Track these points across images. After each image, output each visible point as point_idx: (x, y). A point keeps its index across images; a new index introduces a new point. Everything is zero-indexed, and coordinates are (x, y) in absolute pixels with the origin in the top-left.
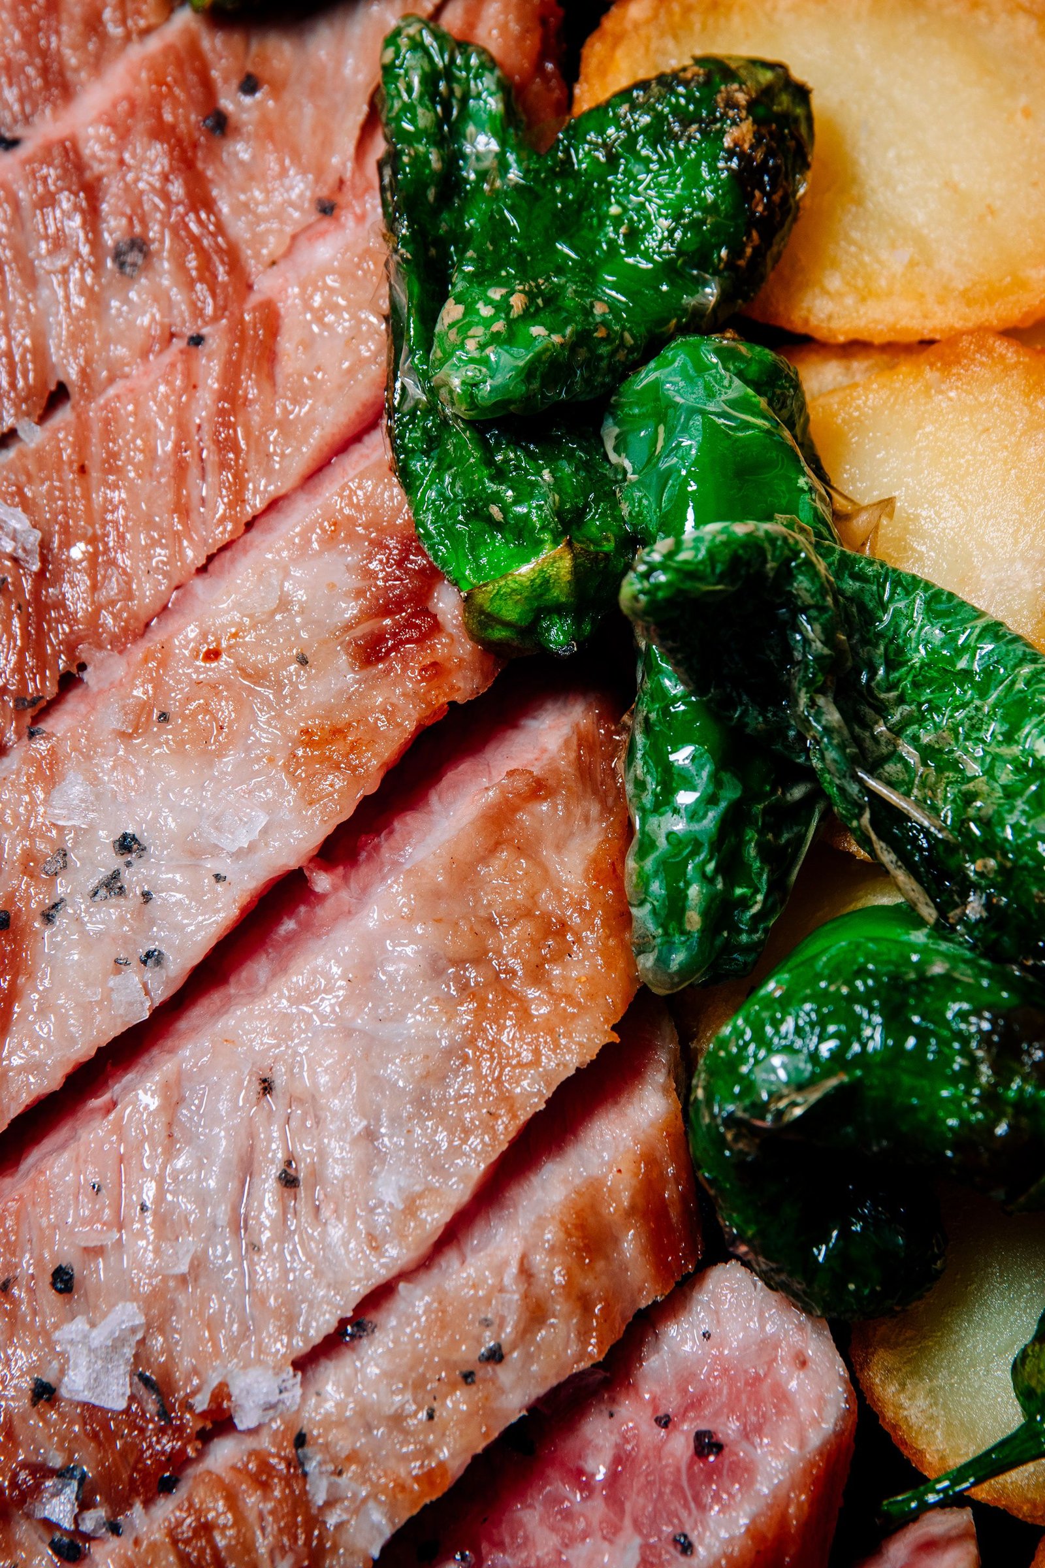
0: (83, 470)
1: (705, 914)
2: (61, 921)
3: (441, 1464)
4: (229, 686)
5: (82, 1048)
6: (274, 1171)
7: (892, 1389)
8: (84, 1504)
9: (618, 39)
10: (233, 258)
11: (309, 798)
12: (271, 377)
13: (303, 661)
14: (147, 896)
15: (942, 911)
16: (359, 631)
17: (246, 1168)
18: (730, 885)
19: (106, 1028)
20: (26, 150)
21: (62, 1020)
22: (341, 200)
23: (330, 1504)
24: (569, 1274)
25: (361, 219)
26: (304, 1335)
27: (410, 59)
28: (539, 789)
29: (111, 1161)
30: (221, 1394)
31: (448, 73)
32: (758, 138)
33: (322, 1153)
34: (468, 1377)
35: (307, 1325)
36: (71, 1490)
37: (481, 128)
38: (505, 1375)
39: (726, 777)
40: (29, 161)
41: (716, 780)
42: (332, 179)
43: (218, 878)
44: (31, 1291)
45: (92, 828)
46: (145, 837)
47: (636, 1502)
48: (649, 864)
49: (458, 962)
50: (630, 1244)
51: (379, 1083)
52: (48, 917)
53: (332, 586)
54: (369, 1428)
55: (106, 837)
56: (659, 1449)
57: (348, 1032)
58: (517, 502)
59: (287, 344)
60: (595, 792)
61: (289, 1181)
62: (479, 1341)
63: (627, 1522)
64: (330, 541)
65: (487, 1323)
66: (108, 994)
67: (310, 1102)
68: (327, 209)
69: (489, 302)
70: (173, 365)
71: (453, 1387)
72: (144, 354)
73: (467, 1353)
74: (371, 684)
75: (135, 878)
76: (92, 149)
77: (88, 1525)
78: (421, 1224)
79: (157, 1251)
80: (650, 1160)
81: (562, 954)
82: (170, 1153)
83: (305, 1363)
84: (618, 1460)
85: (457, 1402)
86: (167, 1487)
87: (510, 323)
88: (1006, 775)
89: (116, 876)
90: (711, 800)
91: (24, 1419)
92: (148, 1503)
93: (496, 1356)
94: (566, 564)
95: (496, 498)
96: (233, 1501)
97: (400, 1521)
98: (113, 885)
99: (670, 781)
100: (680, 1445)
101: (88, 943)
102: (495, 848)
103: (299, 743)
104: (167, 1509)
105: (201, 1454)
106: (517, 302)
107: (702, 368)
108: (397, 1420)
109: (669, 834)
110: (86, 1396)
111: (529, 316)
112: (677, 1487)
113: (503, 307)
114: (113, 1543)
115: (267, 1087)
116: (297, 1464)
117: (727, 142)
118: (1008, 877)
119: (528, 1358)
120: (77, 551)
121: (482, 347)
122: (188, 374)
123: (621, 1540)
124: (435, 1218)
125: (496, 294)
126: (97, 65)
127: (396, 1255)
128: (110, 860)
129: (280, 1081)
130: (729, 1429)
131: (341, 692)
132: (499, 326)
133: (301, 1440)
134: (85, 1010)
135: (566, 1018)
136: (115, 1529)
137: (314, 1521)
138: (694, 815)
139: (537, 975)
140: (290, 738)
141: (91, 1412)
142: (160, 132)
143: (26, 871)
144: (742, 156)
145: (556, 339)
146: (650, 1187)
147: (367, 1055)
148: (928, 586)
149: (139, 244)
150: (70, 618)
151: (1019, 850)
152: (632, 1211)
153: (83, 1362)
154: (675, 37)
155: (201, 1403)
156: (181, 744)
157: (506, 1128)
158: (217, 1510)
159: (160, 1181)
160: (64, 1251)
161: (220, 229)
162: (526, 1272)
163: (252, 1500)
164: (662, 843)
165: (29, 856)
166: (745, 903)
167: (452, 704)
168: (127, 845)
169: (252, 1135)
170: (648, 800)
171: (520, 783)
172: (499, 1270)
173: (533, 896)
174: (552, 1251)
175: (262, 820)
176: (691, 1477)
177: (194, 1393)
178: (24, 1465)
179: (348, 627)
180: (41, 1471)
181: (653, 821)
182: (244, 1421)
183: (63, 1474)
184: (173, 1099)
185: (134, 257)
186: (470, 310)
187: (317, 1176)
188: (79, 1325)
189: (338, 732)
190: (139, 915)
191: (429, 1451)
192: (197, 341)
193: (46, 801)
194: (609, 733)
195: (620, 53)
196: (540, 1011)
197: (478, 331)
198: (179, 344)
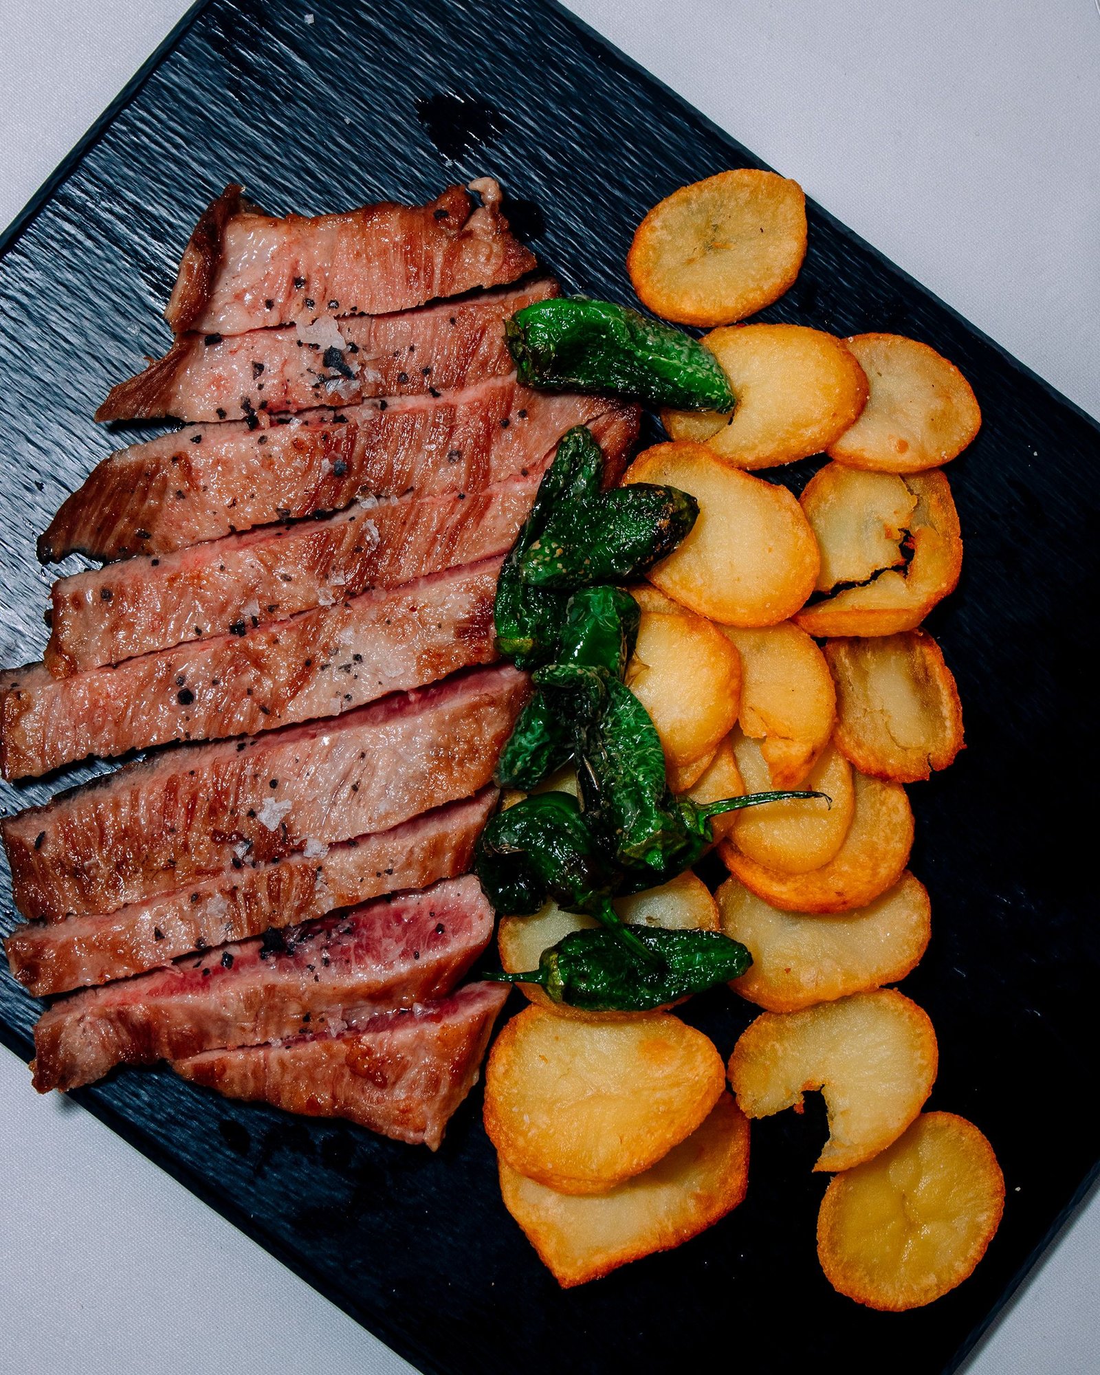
0: (404, 523)
1: (519, 771)
2: (327, 671)
3: (358, 896)
4: (414, 622)
5: (315, 714)
6: (352, 784)
7: (507, 938)
8: (248, 853)
9: (652, 456)
10: (487, 474)
11: (419, 672)
12: (478, 524)
13: (440, 626)
14: (356, 677)
15: (587, 810)
16: (462, 625)
17: (346, 777)
18: (532, 765)
19: (323, 713)
20: (440, 401)
21: (312, 703)
22: (531, 472)
23: (320, 891)
24: (425, 857)
25: (534, 482)
26: (337, 838)
27: (572, 445)
28: (492, 703)
29: (306, 755)
30: (303, 842)
31: (581, 455)
32: (669, 528)
33: (369, 785)
34: (379, 875)
35: (339, 835)
36: (246, 847)
37: (584, 477)
38: (390, 878)
39: (546, 734)
40: (437, 407)
41: (542, 735)
42: (532, 462)
43: (380, 683)
44: (263, 781)
45: (349, 646)
46: (364, 658)
47: (411, 935)
48: (510, 748)
49: (439, 746)
50: (448, 857)
51: (397, 773)
52: (323, 668)
53: (461, 606)
54: (342, 874)
55: (352, 652)
56: (427, 921)
57: (395, 752)
58: (526, 616)
59: (490, 514)
60: (511, 711)
61: (355, 788)
62: (387, 865)
63: (405, 939)
64: (468, 590)
65: (392, 861)
66: (329, 702)
67: (374, 769)
68: (525, 473)
69: (550, 548)
70: (449, 502)
71: (373, 875)
72: (444, 491)
73: (382, 867)
74: (457, 645)
75: (355, 669)
76: (459, 413)
77: (246, 860)
78: (387, 823)
79: (306, 790)
80: (467, 835)
81: (471, 760)
82: (324, 761)
83: (334, 846)
84: (412, 919)
85: (372, 880)
86: (275, 861)
87: (552, 559)
88: (627, 779)
89: (349, 666)
90: (537, 740)
91: (243, 818)
92: (266, 863)
93: (390, 872)
94: (530, 645)
95: (521, 612)
96: (291, 874)
97: (337, 906)
98: (347, 668)
99: (528, 728)
100: (432, 924)
101: (331, 683)
102: (468, 716)
103: (425, 652)
104: (271, 868)
105: (289, 856)
106: (559, 552)
107: (606, 600)
108: (351, 877)
109: (520, 743)
110: (264, 821)
111: (560, 559)
112: (425, 936)
113: (553, 551)
114: (251, 869)
115: (363, 756)
116: (315, 875)
117: (658, 524)
118: (610, 811)
119: (399, 877)
120: (388, 551)
121: (538, 564)
122: (453, 508)
123: (400, 944)
124: (392, 822)
125: (554, 545)
126: (477, 380)
127: (374, 827)
128: (350, 659)
129: (368, 756)
130: (449, 928)
131: (447, 642)
132: (547, 559)
133: (320, 869)
134: (320, 704)
135: (462, 781)
136: (254, 864)
137: (312, 893)
138: (530, 742)
139: (461, 763)
140: (423, 648)
141: (263, 828)
142: (485, 419)
143: (323, 650)
144: (661, 531)
145: (564, 571)
146: (463, 843)
147: (397, 762)
148: (641, 704)
149: (459, 454)
150: (377, 571)
151: (616, 806)
152: (454, 848)
153: (268, 811)
154: (672, 464)
155: (296, 842)
156: (390, 634)
157: (427, 806)
158: (285, 875)
159: (317, 768)
160: (278, 775)
161: (488, 462)
162: (411, 852)
163: (297, 880)
164: (517, 744)
165: (327, 644)
166: (535, 772)
167: (479, 663)
168: (358, 658)
169: (351, 770)
170: (519, 729)
171: (487, 699)
172: (403, 848)
173: (473, 737)
174: (423, 849)
175: (402, 672)
176: (430, 935)
177: (295, 838)
178: (236, 833)
179: (459, 622)
180: (240, 837)
181: (518, 736)
182: (307, 854)
183: (246, 841)
184: (333, 745)
185: (456, 458)
186: (542, 548)
187: (364, 791)
188: (271, 800)
189: (439, 656)
190: (350, 681)
191: (356, 890)
192: (462, 497)
193: (340, 631)
194: (525, 693)
195: (651, 461)
196: (456, 774)
197: (540, 557)
198: (456, 494)
